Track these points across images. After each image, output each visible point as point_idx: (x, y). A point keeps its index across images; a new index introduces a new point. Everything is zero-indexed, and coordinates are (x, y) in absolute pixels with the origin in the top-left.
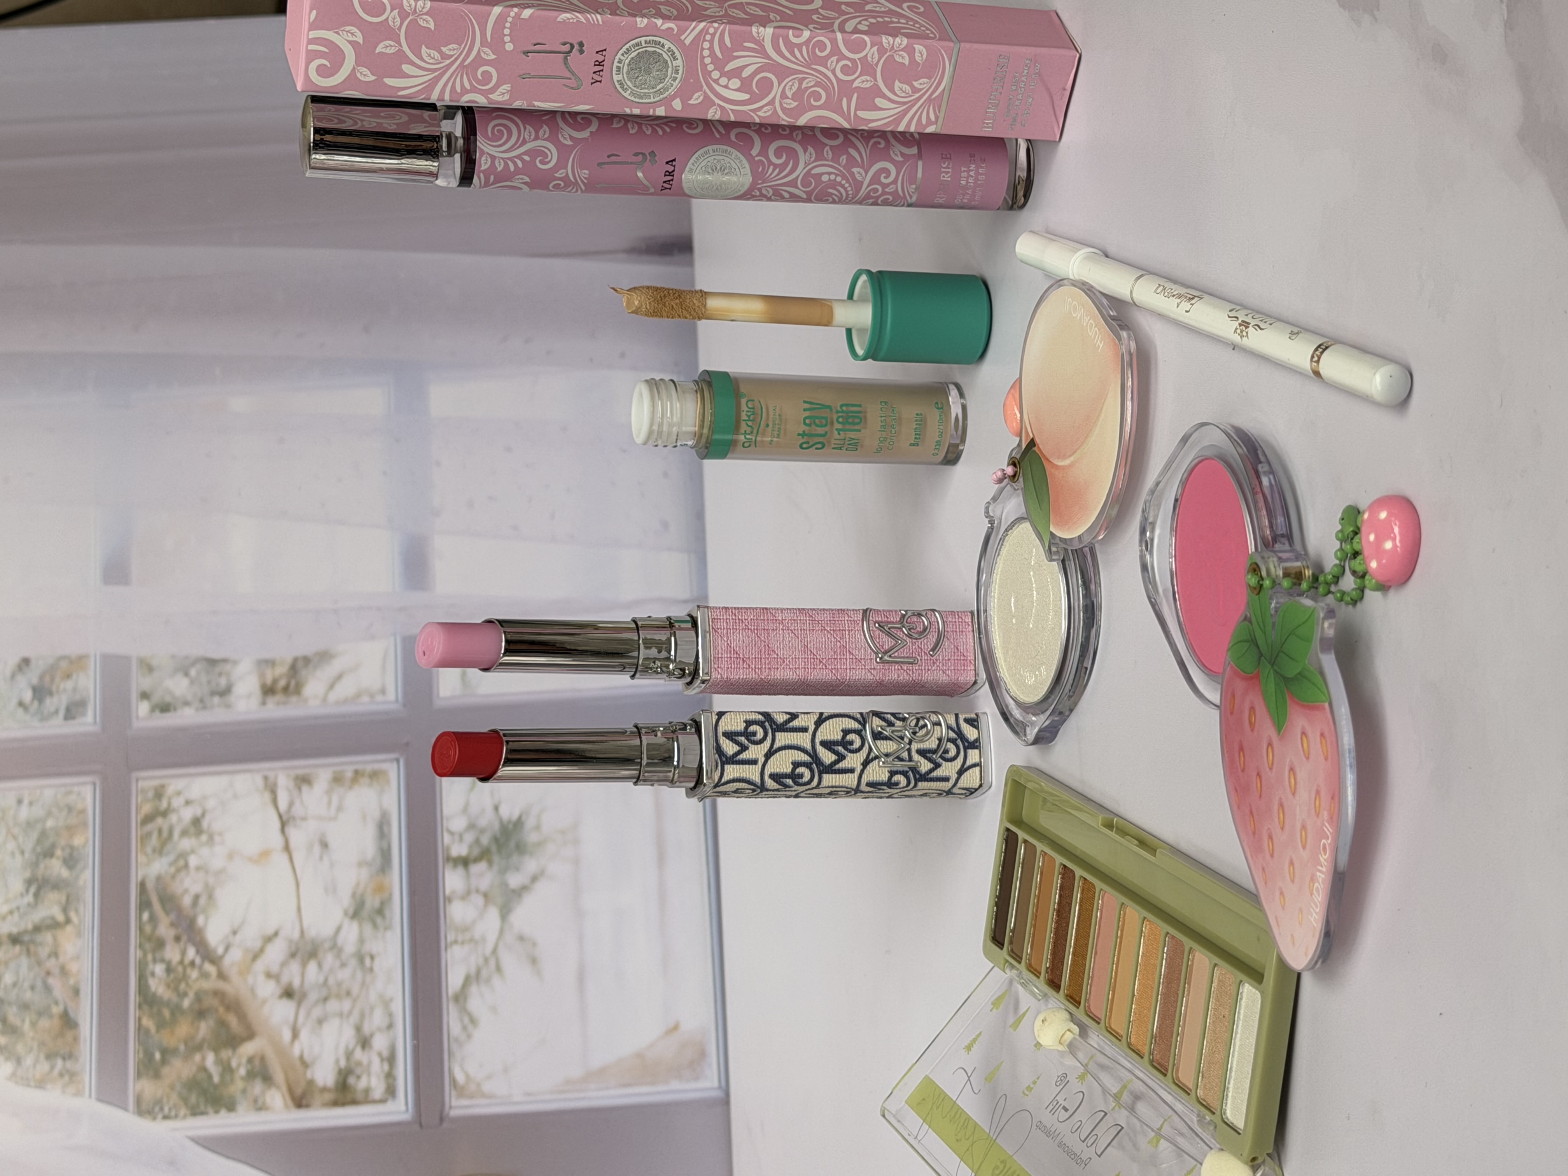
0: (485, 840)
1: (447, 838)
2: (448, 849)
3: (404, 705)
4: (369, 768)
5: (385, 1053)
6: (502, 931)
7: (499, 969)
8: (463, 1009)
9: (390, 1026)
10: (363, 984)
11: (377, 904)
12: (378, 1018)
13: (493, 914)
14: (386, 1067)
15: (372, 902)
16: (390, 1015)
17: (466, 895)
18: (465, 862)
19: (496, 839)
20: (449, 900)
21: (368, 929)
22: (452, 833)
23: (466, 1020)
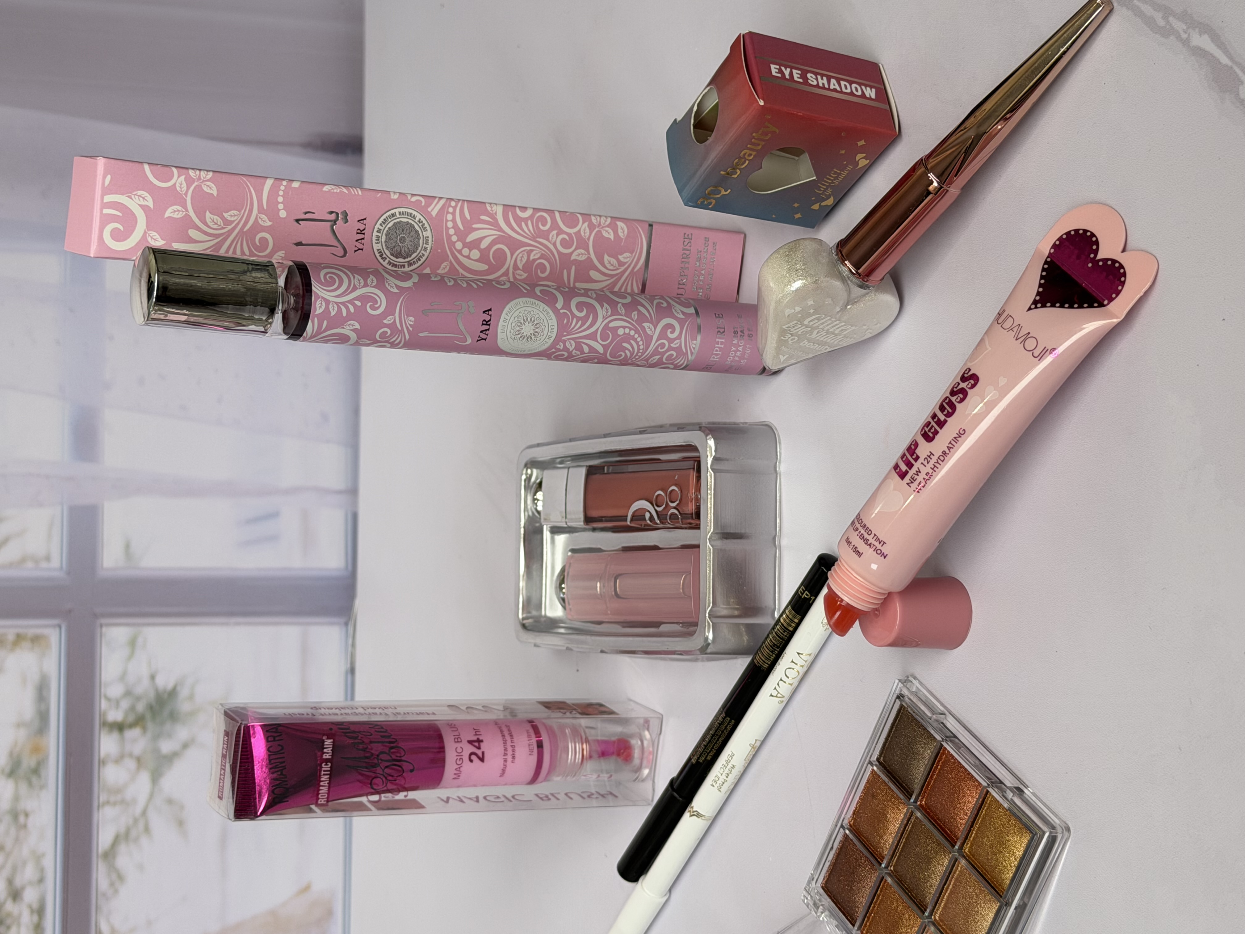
0: (140, 707)
1: (104, 704)
2: (105, 714)
3: (68, 573)
4: (31, 632)
5: (35, 906)
6: (151, 796)
7: (147, 829)
8: (112, 867)
9: (41, 880)
10: (17, 840)
11: (33, 763)
12: (29, 873)
13: (144, 778)
14: (35, 918)
15: (29, 762)
16: (42, 870)
17: (119, 760)
18: (120, 727)
19: (151, 707)
20: (103, 763)
21: (23, 788)
22: (108, 699)
23: (114, 876)
